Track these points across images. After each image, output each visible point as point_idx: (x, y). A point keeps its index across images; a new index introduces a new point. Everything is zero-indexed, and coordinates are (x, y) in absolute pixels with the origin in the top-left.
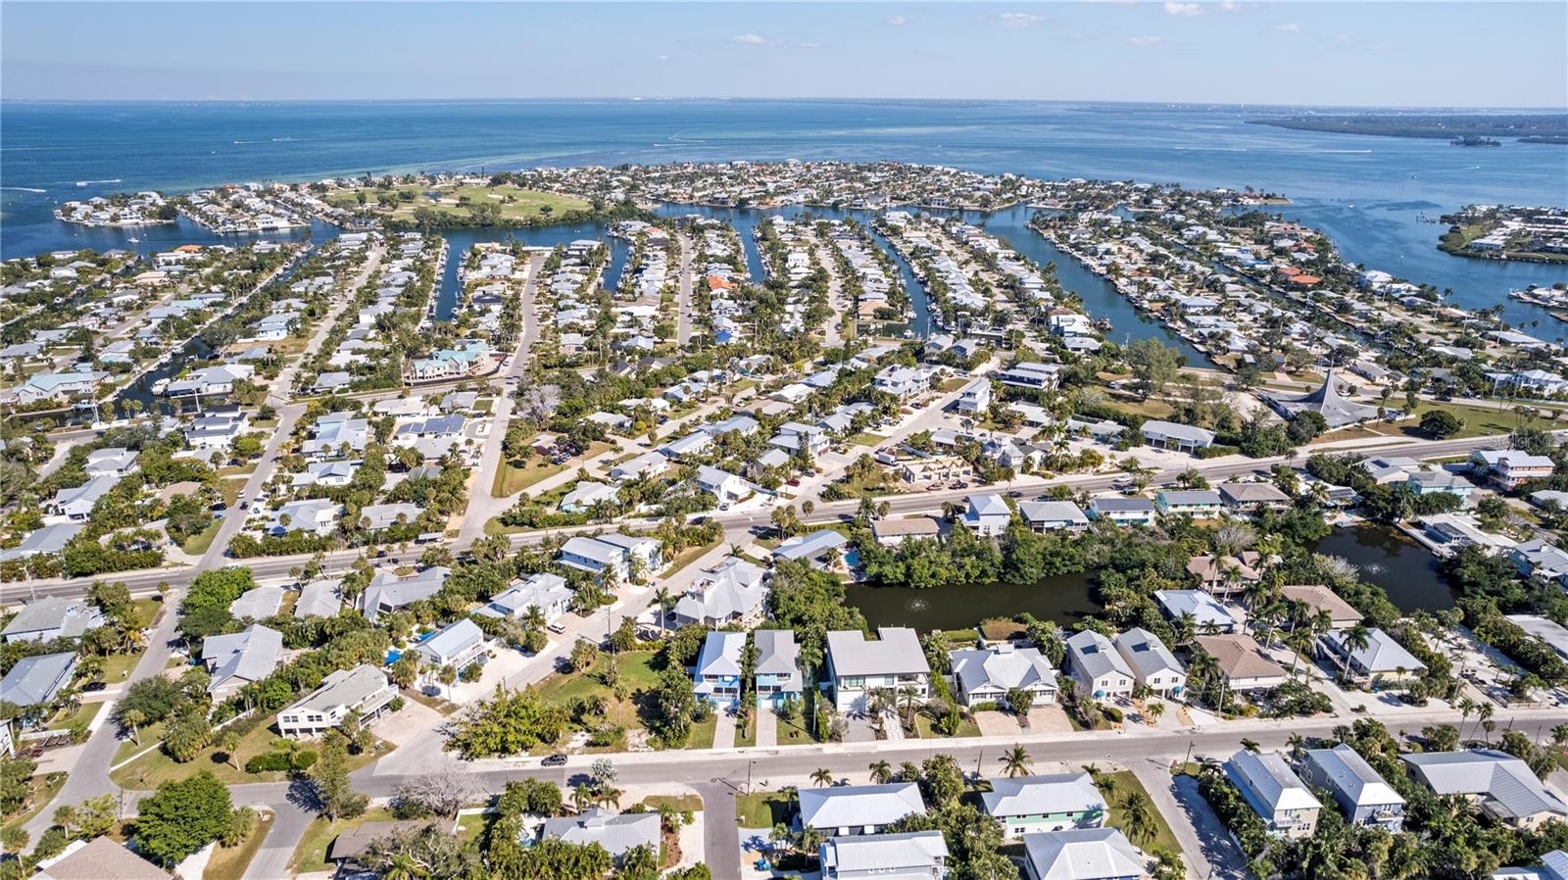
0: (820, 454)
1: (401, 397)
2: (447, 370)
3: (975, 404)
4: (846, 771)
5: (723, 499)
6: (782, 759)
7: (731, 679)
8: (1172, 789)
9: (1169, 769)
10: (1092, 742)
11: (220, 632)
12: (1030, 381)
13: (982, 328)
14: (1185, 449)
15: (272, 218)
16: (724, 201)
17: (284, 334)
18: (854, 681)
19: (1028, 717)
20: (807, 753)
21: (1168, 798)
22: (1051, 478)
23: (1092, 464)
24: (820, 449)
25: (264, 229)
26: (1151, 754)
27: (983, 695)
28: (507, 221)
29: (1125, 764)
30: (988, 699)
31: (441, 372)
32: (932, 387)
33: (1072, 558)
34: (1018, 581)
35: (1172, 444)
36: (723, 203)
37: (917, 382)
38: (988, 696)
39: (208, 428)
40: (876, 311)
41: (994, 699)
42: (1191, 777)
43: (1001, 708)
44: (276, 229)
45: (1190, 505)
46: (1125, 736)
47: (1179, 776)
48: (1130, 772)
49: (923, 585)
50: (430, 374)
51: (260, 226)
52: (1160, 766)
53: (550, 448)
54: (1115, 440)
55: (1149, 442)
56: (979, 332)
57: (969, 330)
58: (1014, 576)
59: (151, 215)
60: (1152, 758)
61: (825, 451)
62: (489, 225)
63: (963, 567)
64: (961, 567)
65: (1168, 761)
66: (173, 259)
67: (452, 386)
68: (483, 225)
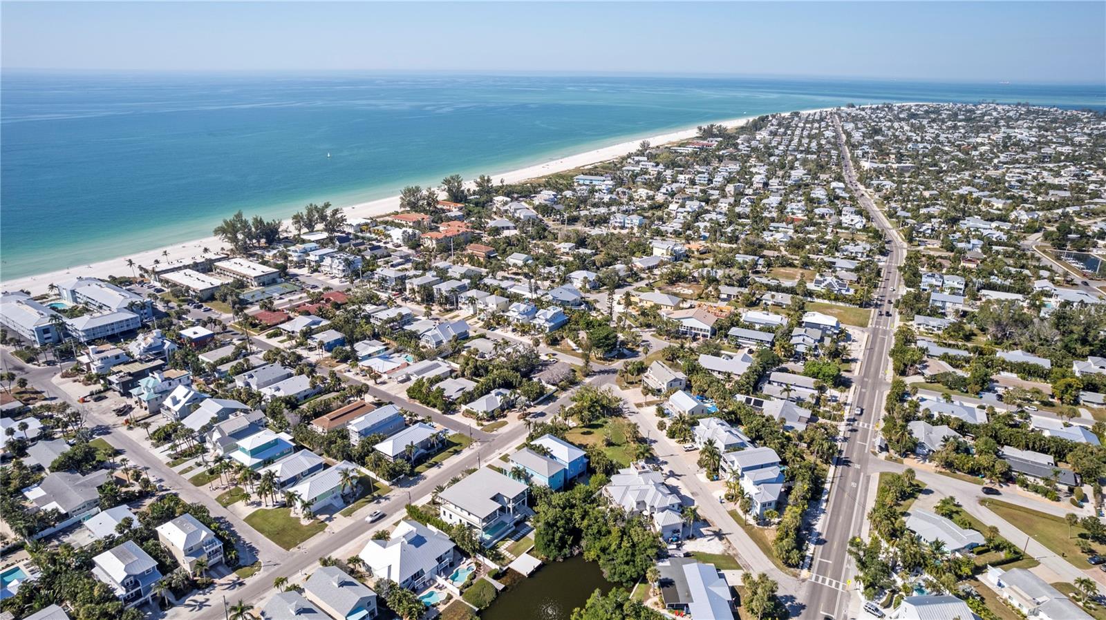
4: (442, 473)
8: (257, 552)
9: (262, 565)
21: (258, 544)
26: (278, 569)
29: (293, 554)
42: (245, 566)
47: (254, 563)
48: (288, 549)
52: (271, 564)
60: (276, 567)
65: (264, 571)
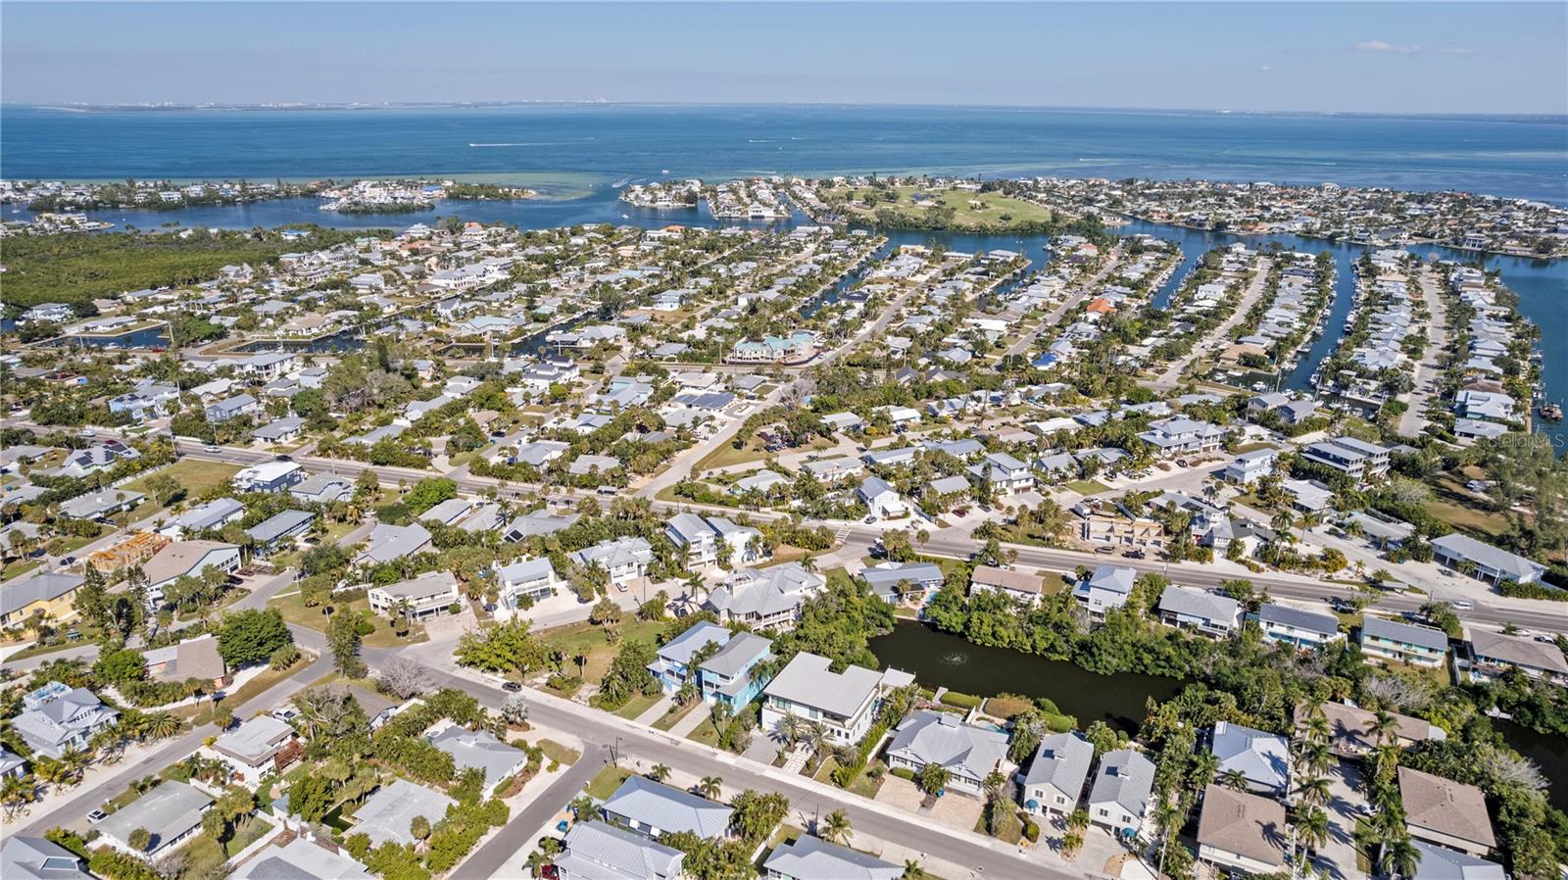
0: (1017, 491)
1: (704, 372)
2: (764, 355)
3: (1243, 473)
5: (876, 512)
6: (681, 752)
7: (680, 666)
10: (981, 849)
11: (393, 523)
12: (1336, 459)
13: (1364, 392)
14: (1488, 578)
15: (762, 208)
16: (1201, 224)
17: (676, 306)
18: (781, 704)
19: (938, 800)
20: (701, 754)
22: (1259, 570)
23: (1325, 567)
24: (1016, 485)
25: (753, 217)
27: (905, 761)
28: (958, 227)
30: (908, 766)
31: (758, 355)
32: (1224, 447)
33: (1168, 659)
34: (1089, 667)
35: (1473, 570)
36: (1200, 225)
37: (1200, 437)
38: (909, 763)
39: (539, 372)
40: (1241, 356)
41: (914, 769)
43: (918, 780)
44: (763, 217)
45: (1397, 642)
46: (1023, 857)
49: (979, 642)
50: (747, 356)
51: (751, 214)
53: (772, 436)
54: (1392, 547)
55: (1441, 559)
56: (1357, 396)
57: (1343, 393)
58: (1087, 661)
59: (680, 200)
61: (1027, 489)
62: (940, 229)
63: (1031, 635)
64: (1029, 635)
66: (656, 236)
67: (752, 369)
68: (935, 229)
